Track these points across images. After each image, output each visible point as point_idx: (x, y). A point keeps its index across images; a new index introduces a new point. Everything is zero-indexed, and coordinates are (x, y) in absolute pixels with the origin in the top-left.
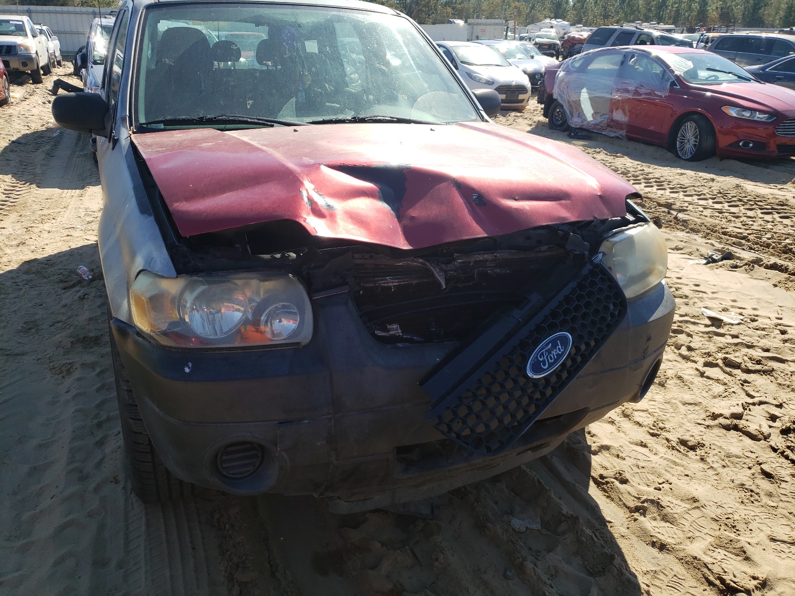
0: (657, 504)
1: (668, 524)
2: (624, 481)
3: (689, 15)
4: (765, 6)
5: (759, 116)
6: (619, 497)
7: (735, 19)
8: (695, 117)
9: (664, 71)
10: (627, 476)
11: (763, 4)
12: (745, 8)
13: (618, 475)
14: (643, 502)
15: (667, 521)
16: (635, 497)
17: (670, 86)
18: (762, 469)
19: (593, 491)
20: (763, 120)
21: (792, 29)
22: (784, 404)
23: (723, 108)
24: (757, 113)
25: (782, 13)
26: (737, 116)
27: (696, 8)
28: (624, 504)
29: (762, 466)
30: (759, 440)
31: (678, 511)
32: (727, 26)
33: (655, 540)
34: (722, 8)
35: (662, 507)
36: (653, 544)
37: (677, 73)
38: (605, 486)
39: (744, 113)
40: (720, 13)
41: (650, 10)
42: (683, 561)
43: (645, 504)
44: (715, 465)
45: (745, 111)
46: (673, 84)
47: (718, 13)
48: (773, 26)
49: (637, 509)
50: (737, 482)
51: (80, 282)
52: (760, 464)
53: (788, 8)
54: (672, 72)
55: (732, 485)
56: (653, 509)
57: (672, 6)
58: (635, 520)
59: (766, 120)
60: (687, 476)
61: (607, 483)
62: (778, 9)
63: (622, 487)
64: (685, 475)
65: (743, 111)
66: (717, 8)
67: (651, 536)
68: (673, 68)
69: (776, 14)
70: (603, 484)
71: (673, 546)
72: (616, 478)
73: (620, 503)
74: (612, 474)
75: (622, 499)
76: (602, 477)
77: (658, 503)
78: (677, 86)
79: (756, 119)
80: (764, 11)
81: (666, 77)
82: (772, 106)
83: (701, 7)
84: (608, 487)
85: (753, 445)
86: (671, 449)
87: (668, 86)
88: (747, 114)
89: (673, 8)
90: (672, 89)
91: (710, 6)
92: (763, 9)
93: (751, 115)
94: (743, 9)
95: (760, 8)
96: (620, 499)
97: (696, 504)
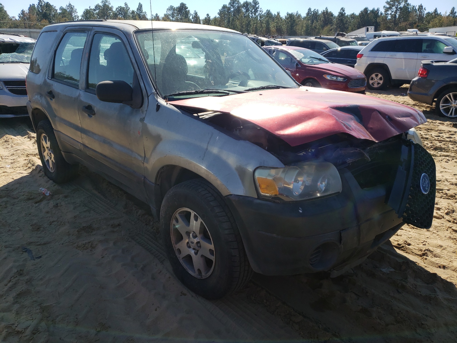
0: (428, 250)
1: (438, 258)
2: (409, 245)
3: (262, 30)
4: (296, 25)
5: (340, 79)
6: (412, 252)
7: (283, 31)
8: (311, 80)
9: (291, 58)
10: (409, 242)
11: (295, 24)
12: (287, 26)
13: (405, 243)
14: (424, 251)
15: (437, 257)
16: (419, 250)
17: (296, 66)
18: (453, 229)
19: (398, 251)
20: (341, 80)
21: (321, 36)
22: (438, 203)
23: (324, 76)
24: (339, 77)
25: (304, 29)
26: (330, 79)
27: (265, 26)
28: (416, 254)
29: (452, 228)
30: (441, 219)
31: (439, 252)
32: (281, 35)
33: (440, 265)
34: (277, 26)
35: (432, 252)
36: (440, 267)
37: (298, 59)
38: (402, 248)
39: (333, 78)
40: (276, 29)
41: (242, 27)
42: (455, 271)
43: (426, 252)
44: (434, 232)
45: (333, 77)
46: (297, 65)
47: (275, 29)
48: (301, 35)
49: (424, 254)
50: (448, 237)
51: (45, 197)
52: (451, 228)
53: (306, 26)
54: (296, 59)
55: (446, 238)
56: (429, 253)
57: (253, 25)
58: (426, 259)
59: (343, 80)
60: (428, 238)
61: (403, 247)
62: (302, 26)
63: (410, 247)
64: (427, 238)
65: (332, 77)
66: (274, 26)
67: (437, 264)
68: (296, 57)
69: (302, 29)
70: (401, 247)
71: (448, 266)
72: (405, 244)
73: (413, 254)
74: (403, 243)
75: (414, 252)
76: (398, 244)
77: (430, 250)
78: (299, 65)
79: (338, 80)
80: (296, 27)
81: (293, 61)
82: (345, 74)
83: (267, 26)
84: (404, 248)
85: (441, 221)
86: (412, 229)
87: (295, 66)
88: (335, 78)
89: (254, 26)
90: (297, 68)
91: (271, 25)
92: (295, 26)
93: (336, 78)
94: (286, 27)
95: (294, 26)
96: (413, 252)
97: (442, 248)
